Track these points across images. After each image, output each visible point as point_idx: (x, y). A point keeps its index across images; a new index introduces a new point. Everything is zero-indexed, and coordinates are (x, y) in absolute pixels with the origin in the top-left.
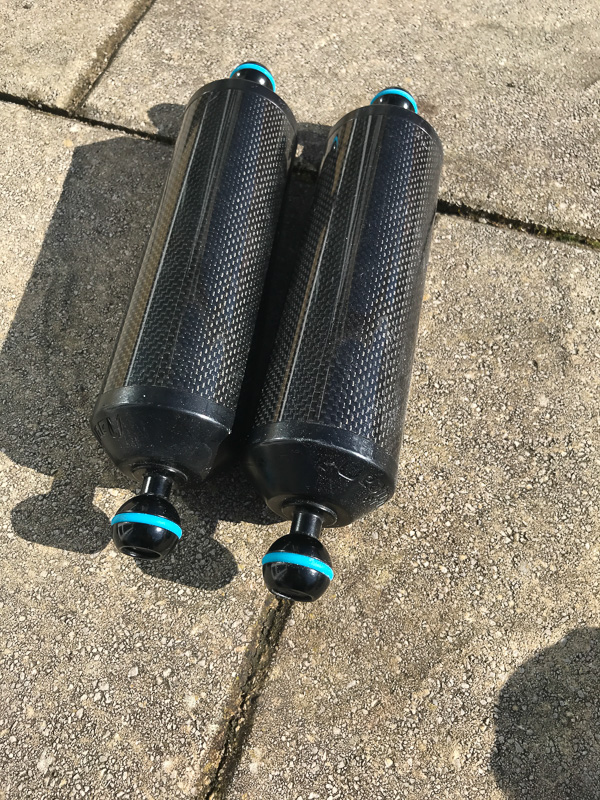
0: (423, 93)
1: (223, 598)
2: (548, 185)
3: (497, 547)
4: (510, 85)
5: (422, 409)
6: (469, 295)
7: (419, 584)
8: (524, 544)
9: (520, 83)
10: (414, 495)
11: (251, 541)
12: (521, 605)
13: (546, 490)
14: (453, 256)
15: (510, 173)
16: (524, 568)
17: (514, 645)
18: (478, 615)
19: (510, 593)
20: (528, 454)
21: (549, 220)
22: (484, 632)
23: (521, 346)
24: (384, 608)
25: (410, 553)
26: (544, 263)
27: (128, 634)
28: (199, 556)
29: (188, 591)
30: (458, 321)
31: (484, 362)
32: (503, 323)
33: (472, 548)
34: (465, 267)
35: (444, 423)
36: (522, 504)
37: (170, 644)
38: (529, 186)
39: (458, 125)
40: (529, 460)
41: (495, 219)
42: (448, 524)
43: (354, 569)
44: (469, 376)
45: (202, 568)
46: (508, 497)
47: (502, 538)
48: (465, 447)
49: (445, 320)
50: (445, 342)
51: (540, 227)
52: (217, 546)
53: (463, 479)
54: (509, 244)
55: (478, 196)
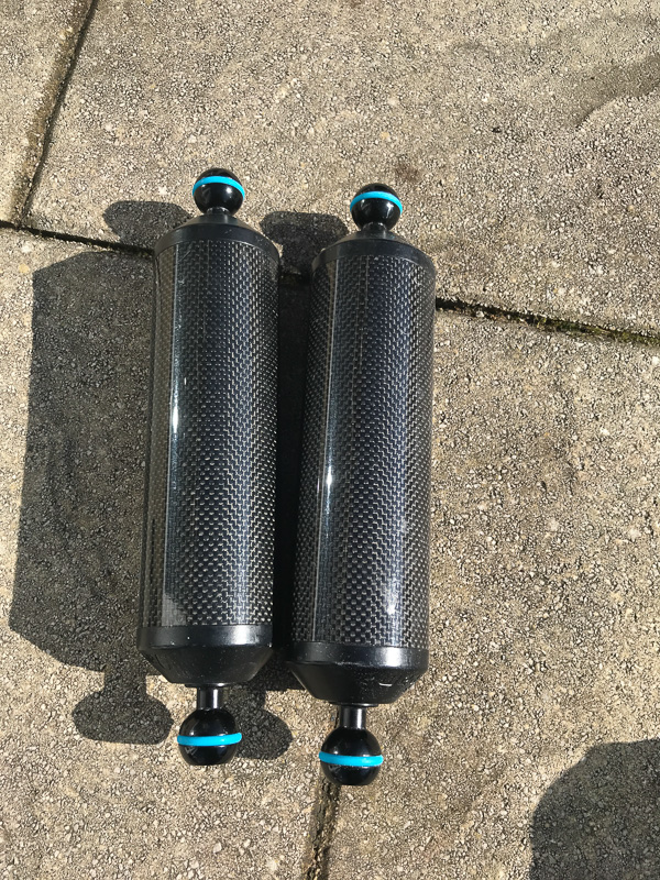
0: (402, 152)
1: (283, 766)
2: (544, 267)
3: (521, 679)
4: (495, 130)
5: (440, 549)
6: (473, 413)
7: (456, 725)
8: (544, 673)
10: (443, 640)
11: (300, 707)
12: (546, 731)
13: (561, 616)
14: (453, 366)
15: (505, 255)
16: (546, 696)
17: (542, 770)
18: (509, 746)
19: (535, 721)
20: (543, 583)
21: (549, 310)
22: (516, 761)
23: (528, 466)
24: (427, 752)
25: (445, 696)
26: (546, 365)
27: (206, 814)
28: (255, 729)
29: (252, 763)
30: (466, 445)
31: (495, 489)
32: (510, 443)
33: (499, 684)
34: (466, 379)
35: (463, 562)
36: (541, 633)
37: (245, 817)
38: (526, 270)
39: (445, 194)
40: (544, 588)
41: (491, 312)
42: (476, 664)
43: (396, 719)
44: (482, 507)
45: (260, 740)
46: (527, 629)
47: (524, 670)
48: (484, 583)
49: (453, 445)
50: (455, 471)
51: (540, 317)
52: (269, 716)
53: (485, 618)
54: (509, 345)
55: (474, 289)
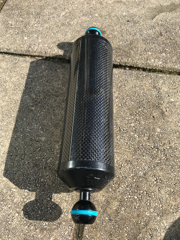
0: (100, 27)
1: (60, 224)
2: (146, 54)
3: (152, 186)
4: (128, 21)
5: (118, 139)
6: (127, 96)
7: (128, 204)
8: (161, 183)
9: (131, 20)
10: (121, 172)
11: (67, 199)
12: (164, 206)
13: (165, 162)
14: (119, 83)
15: (134, 51)
16: (163, 192)
17: (164, 222)
18: (150, 213)
19: (160, 202)
20: (157, 150)
21: (149, 66)
22: (154, 218)
24: (118, 216)
25: (124, 193)
26: (150, 81)
28: (49, 209)
29: (47, 223)
30: (125, 106)
31: (136, 119)
32: (140, 104)
33: (144, 188)
34: (124, 86)
35: (127, 144)
36: (158, 168)
38: (141, 55)
39: (113, 37)
40: (157, 152)
41: (131, 67)
42: (134, 180)
43: (105, 203)
44: (132, 125)
45: (51, 213)
46: (153, 167)
47: (153, 182)
48: (135, 151)
49: (121, 106)
50: (122, 114)
51: (146, 68)
52: (54, 204)
53: (137, 163)
54: (137, 76)
55: (125, 60)
